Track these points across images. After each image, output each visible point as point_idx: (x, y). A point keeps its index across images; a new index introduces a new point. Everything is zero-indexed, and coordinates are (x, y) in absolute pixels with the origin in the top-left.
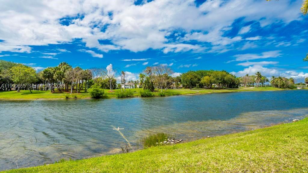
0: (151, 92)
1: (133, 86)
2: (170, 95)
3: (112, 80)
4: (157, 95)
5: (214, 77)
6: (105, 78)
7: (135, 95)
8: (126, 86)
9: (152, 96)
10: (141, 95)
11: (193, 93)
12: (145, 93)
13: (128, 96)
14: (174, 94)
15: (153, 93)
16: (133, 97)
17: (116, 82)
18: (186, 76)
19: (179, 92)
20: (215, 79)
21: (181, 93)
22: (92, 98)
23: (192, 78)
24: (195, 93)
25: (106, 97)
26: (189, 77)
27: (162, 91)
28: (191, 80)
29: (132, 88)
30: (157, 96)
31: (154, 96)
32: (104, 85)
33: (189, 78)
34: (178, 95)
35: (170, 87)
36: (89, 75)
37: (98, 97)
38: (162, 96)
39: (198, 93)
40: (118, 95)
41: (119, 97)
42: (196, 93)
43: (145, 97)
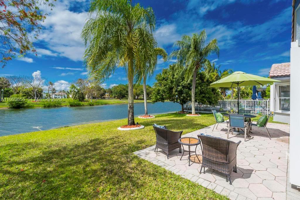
0: (80, 102)
1: (65, 96)
2: (99, 105)
3: (38, 90)
4: (86, 104)
5: (139, 90)
6: (28, 87)
7: (63, 104)
8: (56, 95)
9: (81, 106)
10: (69, 105)
11: (120, 103)
12: (74, 103)
13: (56, 106)
14: (103, 103)
15: (82, 103)
16: (61, 107)
17: (42, 91)
18: (116, 88)
19: (108, 102)
20: (140, 92)
21: (109, 103)
22: (11, 108)
23: (121, 91)
24: (121, 102)
25: (28, 107)
26: (119, 89)
27: (91, 101)
28: (120, 92)
29: (63, 97)
30: (86, 106)
31: (83, 105)
32: (27, 95)
33: (119, 91)
34: (106, 104)
35: (104, 97)
36: (5, 84)
37: (18, 107)
38: (90, 105)
39: (124, 103)
40: (44, 104)
41: (45, 107)
42: (123, 103)
43: (74, 106)
